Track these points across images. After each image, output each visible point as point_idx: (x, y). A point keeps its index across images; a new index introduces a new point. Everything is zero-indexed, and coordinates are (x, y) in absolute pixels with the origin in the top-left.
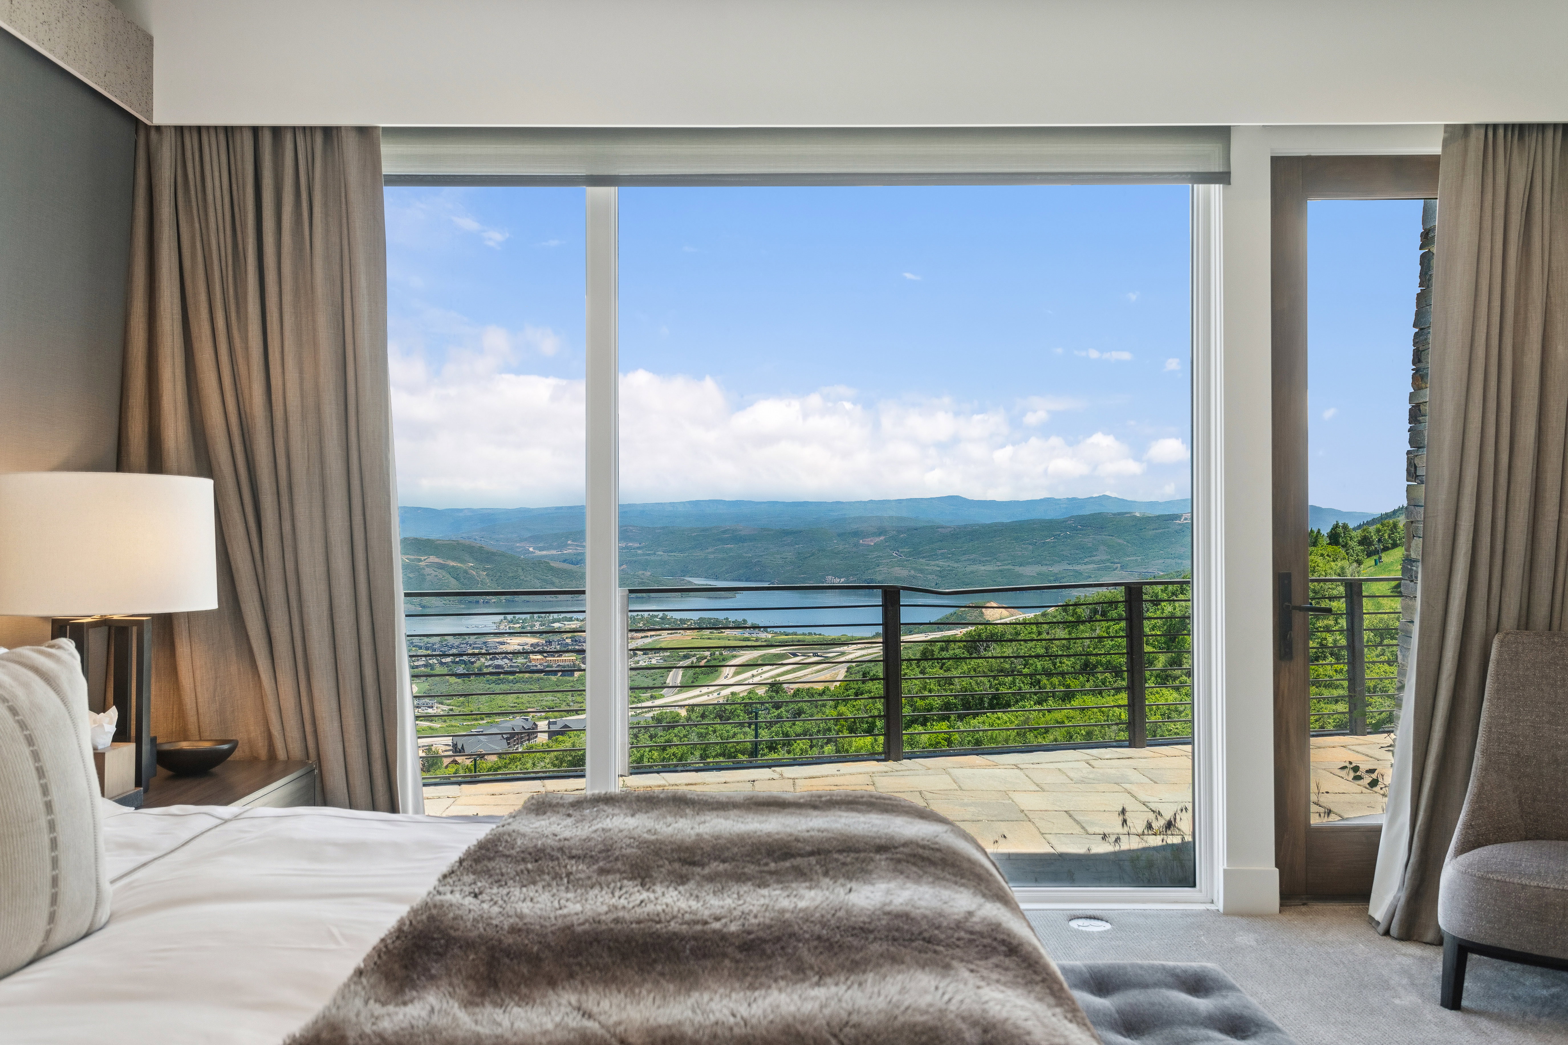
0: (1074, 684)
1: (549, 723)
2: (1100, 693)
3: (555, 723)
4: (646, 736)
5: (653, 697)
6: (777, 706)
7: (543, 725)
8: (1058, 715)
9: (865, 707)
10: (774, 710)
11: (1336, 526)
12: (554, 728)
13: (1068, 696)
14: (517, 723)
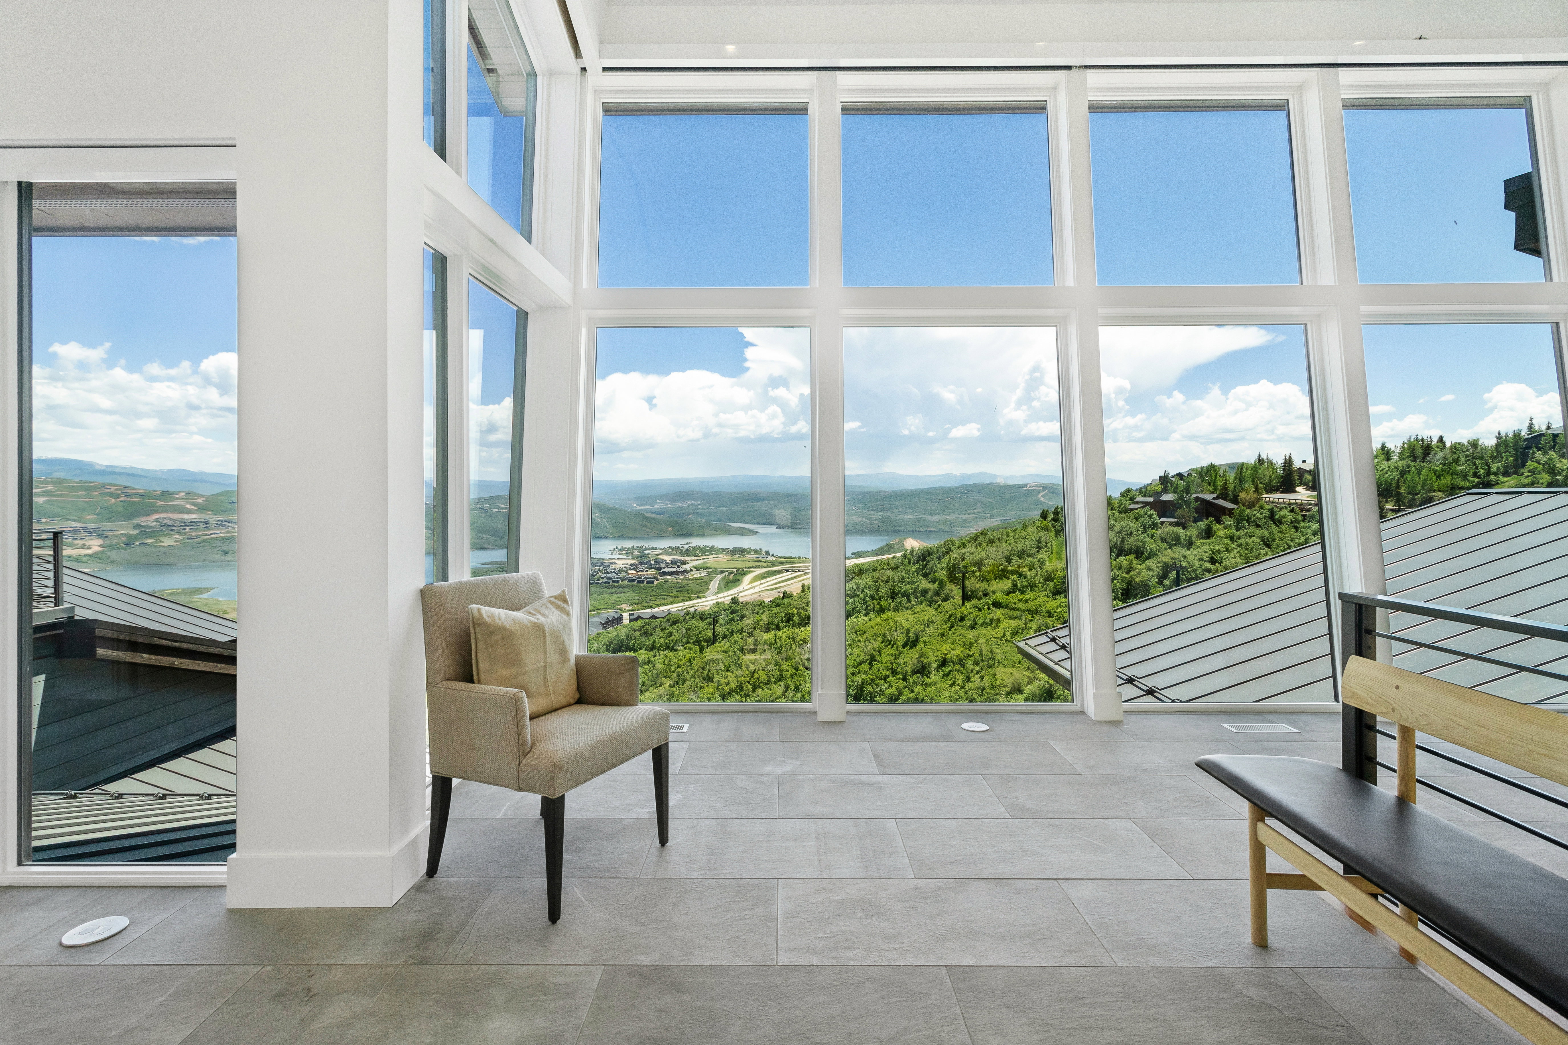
0: (884, 603)
1: (630, 615)
2: (898, 610)
3: (633, 614)
4: (659, 629)
5: (698, 597)
6: (733, 612)
7: (626, 615)
8: (872, 623)
9: (776, 614)
10: (730, 615)
11: (1057, 507)
12: (632, 617)
13: (882, 610)
14: (611, 613)
